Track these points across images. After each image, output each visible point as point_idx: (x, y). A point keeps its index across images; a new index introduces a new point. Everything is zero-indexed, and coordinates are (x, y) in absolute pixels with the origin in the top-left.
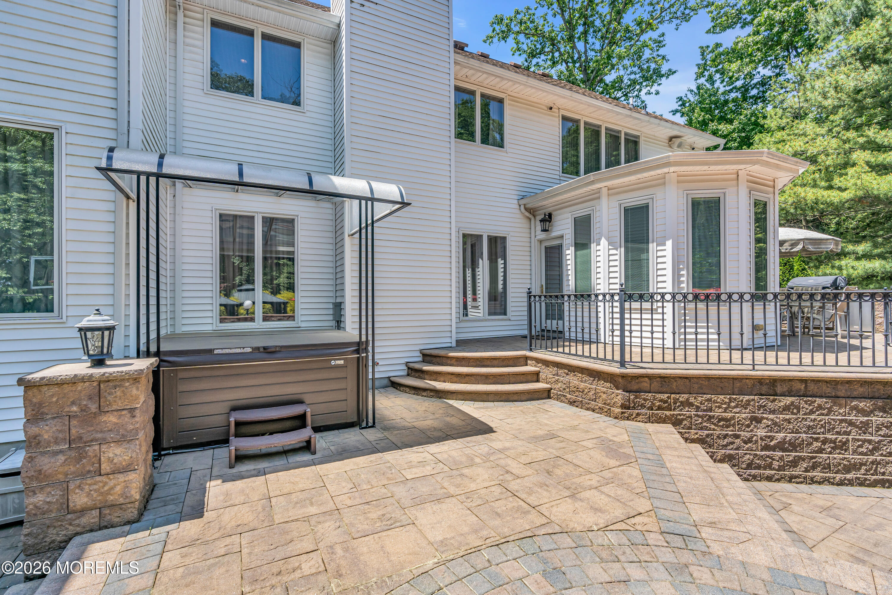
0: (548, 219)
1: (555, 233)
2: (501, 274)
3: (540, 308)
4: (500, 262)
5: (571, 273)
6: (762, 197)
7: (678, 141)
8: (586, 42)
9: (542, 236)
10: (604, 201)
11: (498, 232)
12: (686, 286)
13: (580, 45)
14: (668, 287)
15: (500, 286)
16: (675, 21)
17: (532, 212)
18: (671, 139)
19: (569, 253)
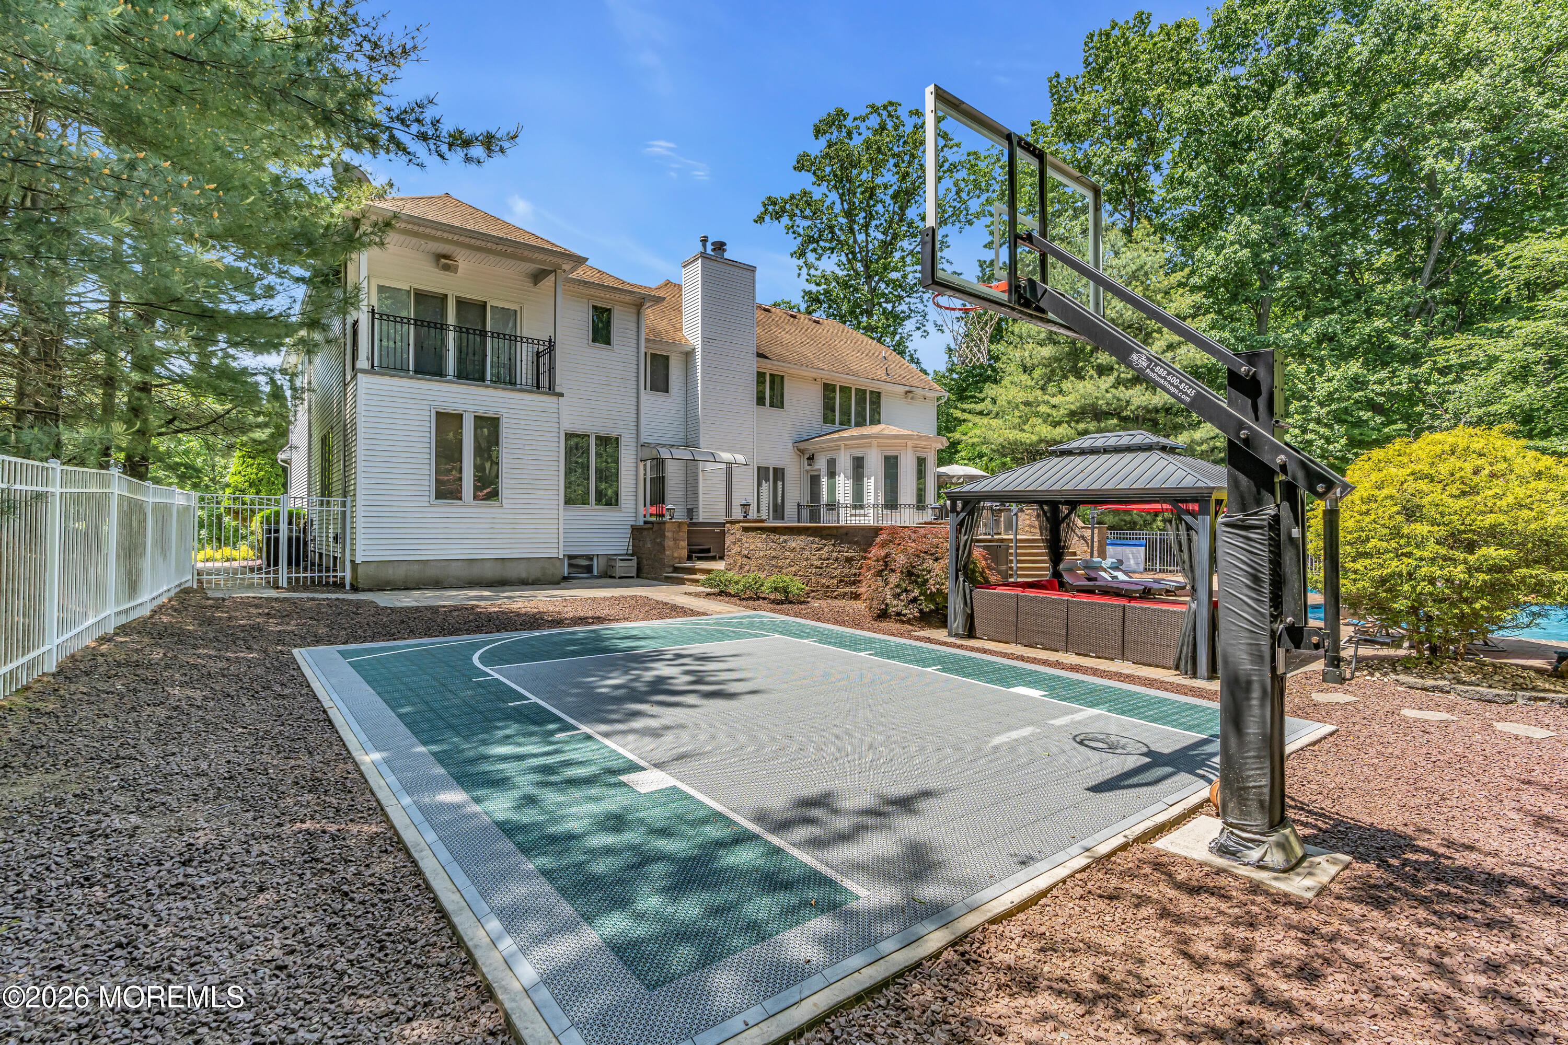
0: (811, 458)
1: (816, 467)
2: (780, 492)
3: (805, 513)
4: (780, 484)
5: (825, 493)
6: (922, 455)
7: (910, 395)
8: (867, 235)
9: (808, 468)
10: (843, 451)
11: (779, 465)
12: (881, 501)
13: (861, 237)
14: (872, 502)
15: (779, 499)
16: (958, 225)
17: (802, 451)
18: (907, 392)
19: (824, 480)
